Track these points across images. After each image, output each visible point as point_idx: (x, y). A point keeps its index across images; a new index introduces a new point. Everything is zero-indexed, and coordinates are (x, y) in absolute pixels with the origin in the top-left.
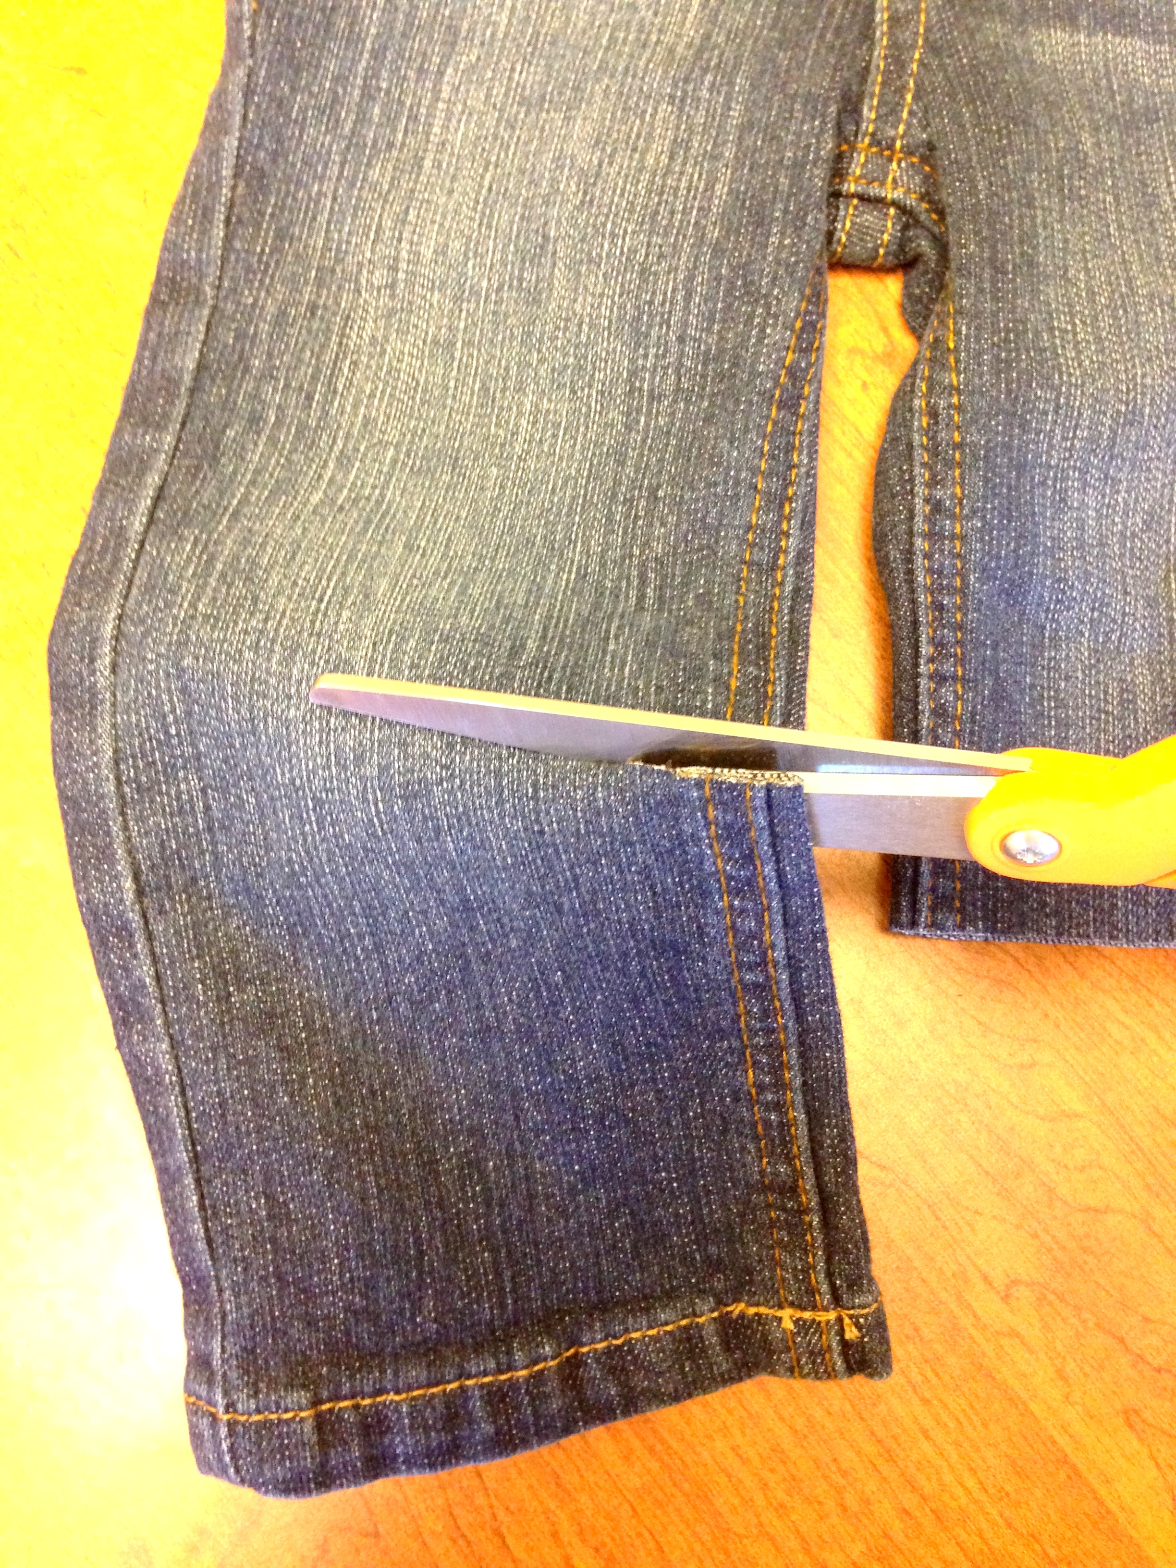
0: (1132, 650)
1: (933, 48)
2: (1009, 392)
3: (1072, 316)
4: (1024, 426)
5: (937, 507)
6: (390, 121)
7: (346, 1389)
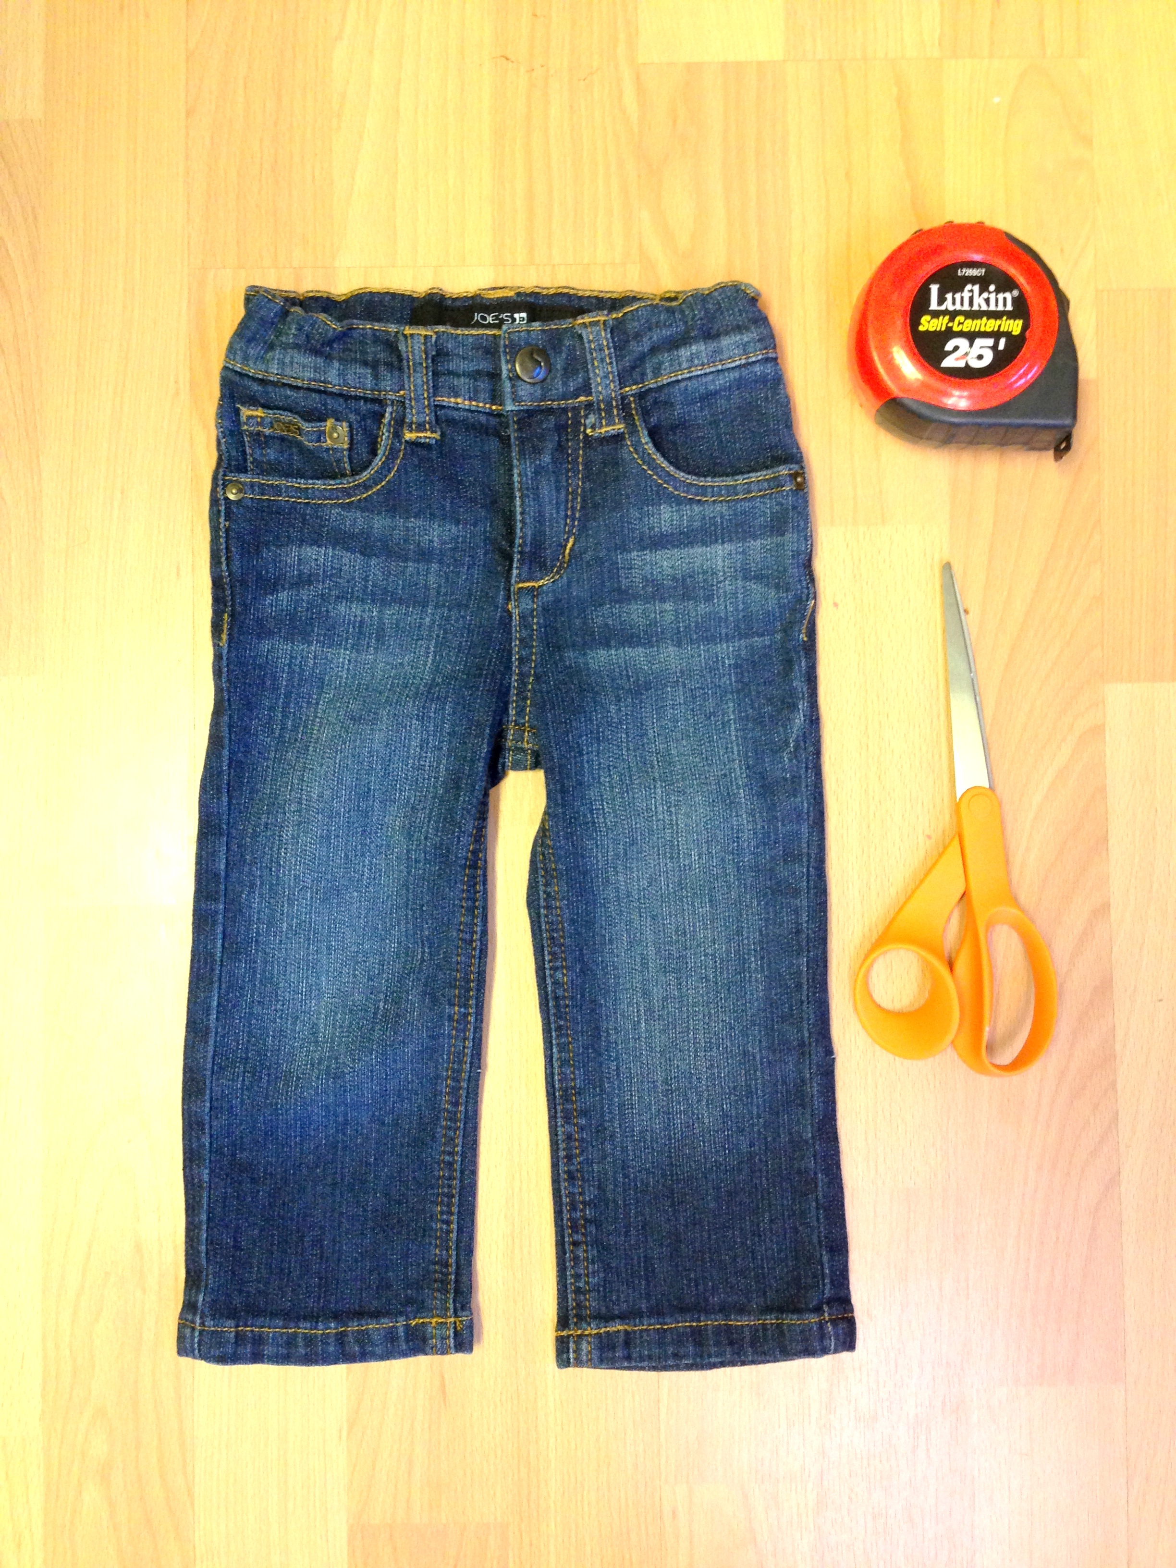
0: (647, 939)
1: (537, 678)
2: (573, 845)
3: (602, 801)
4: (583, 857)
5: (548, 895)
6: (295, 729)
7: (249, 1323)
